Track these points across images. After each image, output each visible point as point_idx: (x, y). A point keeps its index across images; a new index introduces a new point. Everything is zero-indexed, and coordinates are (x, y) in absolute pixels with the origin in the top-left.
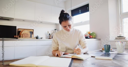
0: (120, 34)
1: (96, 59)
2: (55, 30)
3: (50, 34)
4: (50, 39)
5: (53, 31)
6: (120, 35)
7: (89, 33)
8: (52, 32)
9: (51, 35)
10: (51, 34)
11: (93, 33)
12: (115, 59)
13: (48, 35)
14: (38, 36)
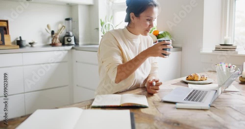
0: (225, 37)
1: (177, 108)
2: (67, 21)
3: (53, 32)
4: (53, 45)
5: (60, 22)
6: (225, 41)
7: (157, 33)
8: (60, 26)
9: (57, 34)
10: (55, 32)
11: (164, 33)
12: (213, 107)
13: (50, 35)
14: (23, 39)
